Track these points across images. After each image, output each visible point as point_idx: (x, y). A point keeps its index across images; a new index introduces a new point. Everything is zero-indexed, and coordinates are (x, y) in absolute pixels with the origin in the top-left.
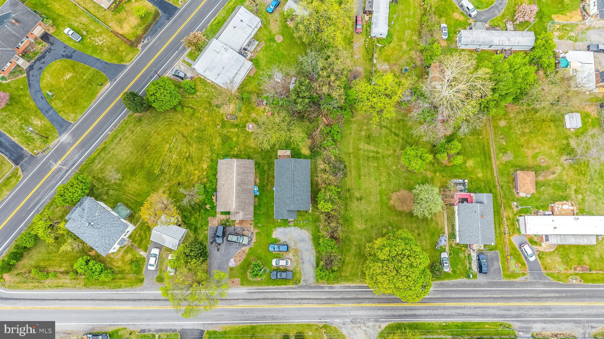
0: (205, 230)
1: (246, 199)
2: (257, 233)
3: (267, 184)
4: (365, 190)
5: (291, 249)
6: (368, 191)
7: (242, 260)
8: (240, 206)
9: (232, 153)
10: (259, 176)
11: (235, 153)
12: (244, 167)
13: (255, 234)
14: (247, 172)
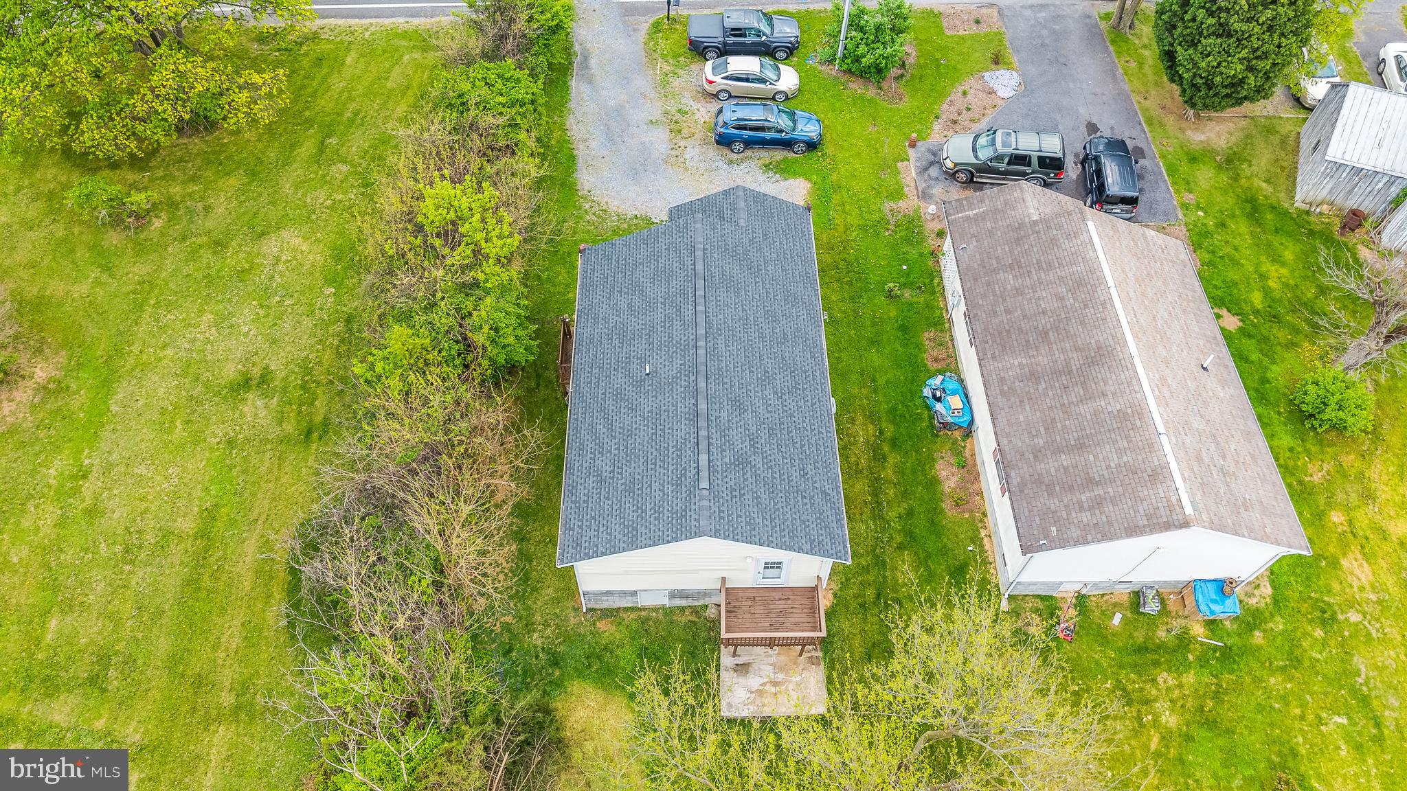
0: (1199, 207)
1: (1019, 291)
2: (897, 194)
3: (879, 457)
4: (197, 440)
5: (699, 136)
6: (179, 432)
7: (956, 96)
8: (1054, 242)
9: (1190, 678)
10: (947, 505)
11: (1165, 679)
12: (1091, 482)
13: (910, 191)
14: (1058, 451)
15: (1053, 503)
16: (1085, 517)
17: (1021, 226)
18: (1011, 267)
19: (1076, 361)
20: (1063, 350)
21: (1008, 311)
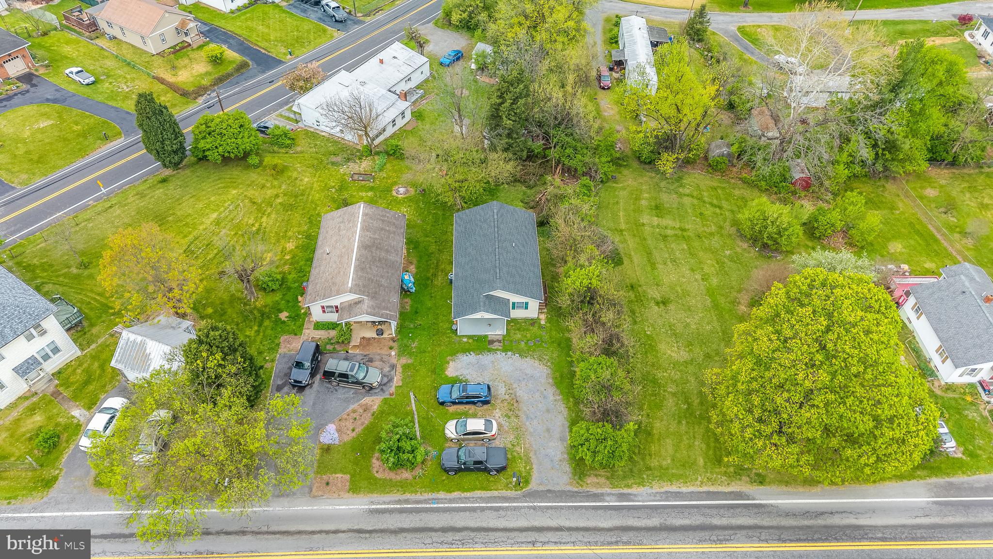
1: (382, 277)
2: (406, 367)
4: (671, 287)
5: (499, 401)
6: (678, 289)
7: (359, 430)
8: (364, 286)
12: (383, 221)
14: (389, 231)
15: (395, 221)
16: (388, 215)
17: (372, 298)
18: (381, 285)
19: (374, 249)
20: (376, 253)
21: (388, 272)
